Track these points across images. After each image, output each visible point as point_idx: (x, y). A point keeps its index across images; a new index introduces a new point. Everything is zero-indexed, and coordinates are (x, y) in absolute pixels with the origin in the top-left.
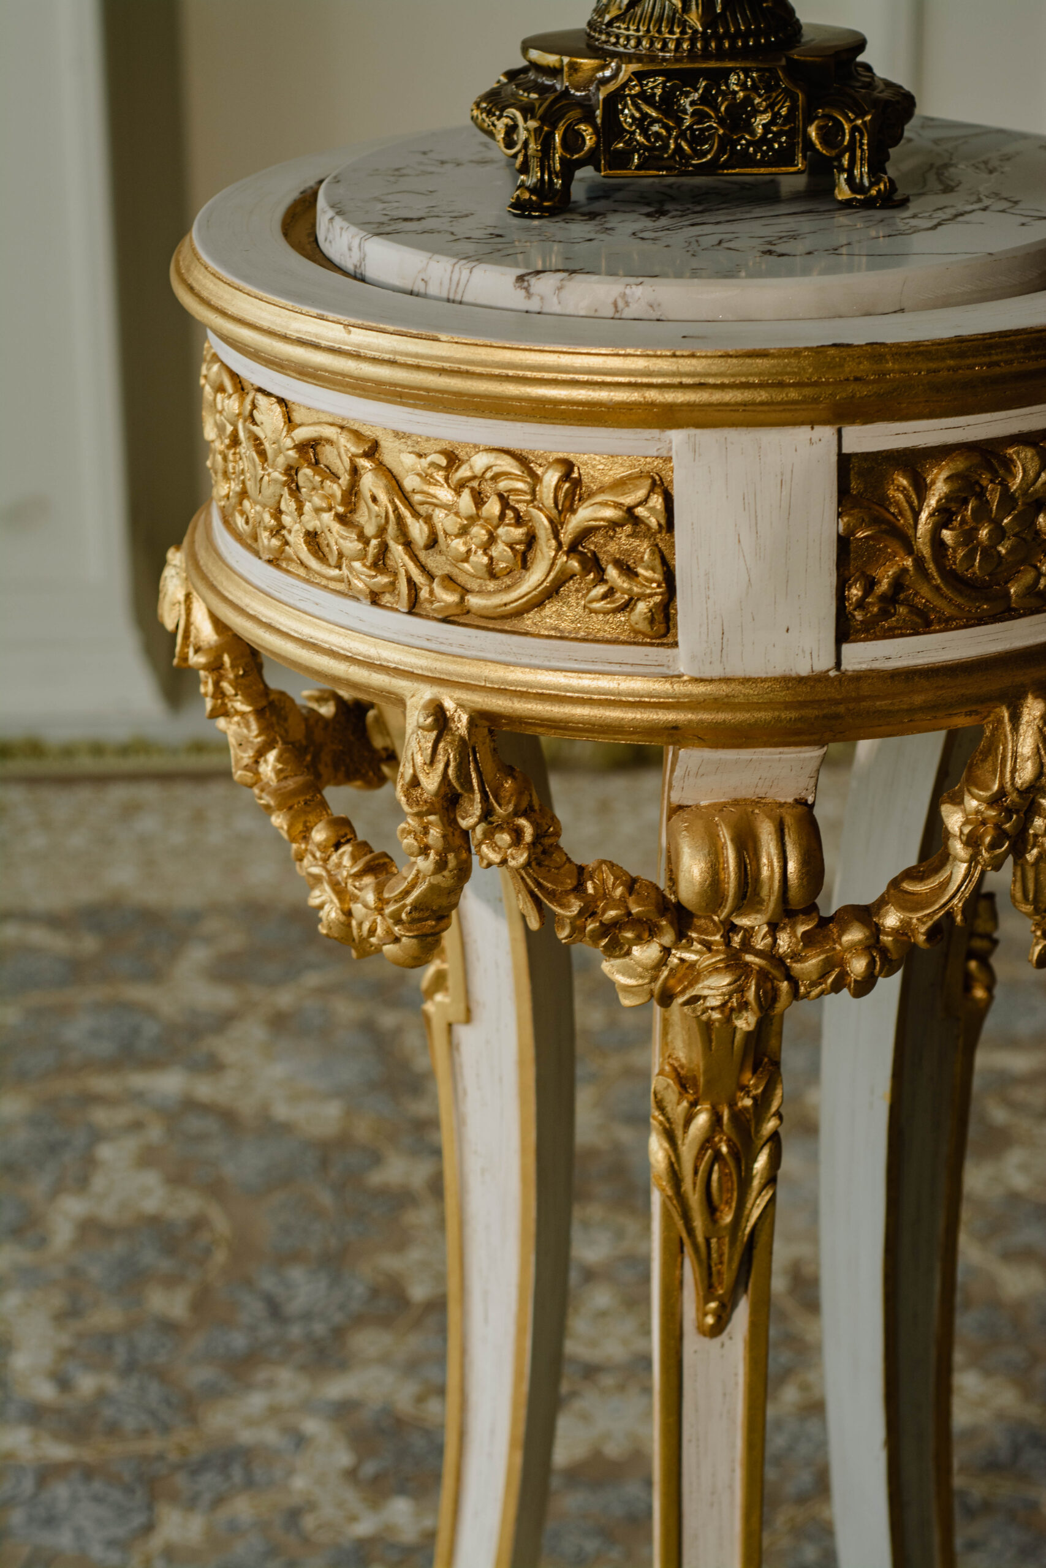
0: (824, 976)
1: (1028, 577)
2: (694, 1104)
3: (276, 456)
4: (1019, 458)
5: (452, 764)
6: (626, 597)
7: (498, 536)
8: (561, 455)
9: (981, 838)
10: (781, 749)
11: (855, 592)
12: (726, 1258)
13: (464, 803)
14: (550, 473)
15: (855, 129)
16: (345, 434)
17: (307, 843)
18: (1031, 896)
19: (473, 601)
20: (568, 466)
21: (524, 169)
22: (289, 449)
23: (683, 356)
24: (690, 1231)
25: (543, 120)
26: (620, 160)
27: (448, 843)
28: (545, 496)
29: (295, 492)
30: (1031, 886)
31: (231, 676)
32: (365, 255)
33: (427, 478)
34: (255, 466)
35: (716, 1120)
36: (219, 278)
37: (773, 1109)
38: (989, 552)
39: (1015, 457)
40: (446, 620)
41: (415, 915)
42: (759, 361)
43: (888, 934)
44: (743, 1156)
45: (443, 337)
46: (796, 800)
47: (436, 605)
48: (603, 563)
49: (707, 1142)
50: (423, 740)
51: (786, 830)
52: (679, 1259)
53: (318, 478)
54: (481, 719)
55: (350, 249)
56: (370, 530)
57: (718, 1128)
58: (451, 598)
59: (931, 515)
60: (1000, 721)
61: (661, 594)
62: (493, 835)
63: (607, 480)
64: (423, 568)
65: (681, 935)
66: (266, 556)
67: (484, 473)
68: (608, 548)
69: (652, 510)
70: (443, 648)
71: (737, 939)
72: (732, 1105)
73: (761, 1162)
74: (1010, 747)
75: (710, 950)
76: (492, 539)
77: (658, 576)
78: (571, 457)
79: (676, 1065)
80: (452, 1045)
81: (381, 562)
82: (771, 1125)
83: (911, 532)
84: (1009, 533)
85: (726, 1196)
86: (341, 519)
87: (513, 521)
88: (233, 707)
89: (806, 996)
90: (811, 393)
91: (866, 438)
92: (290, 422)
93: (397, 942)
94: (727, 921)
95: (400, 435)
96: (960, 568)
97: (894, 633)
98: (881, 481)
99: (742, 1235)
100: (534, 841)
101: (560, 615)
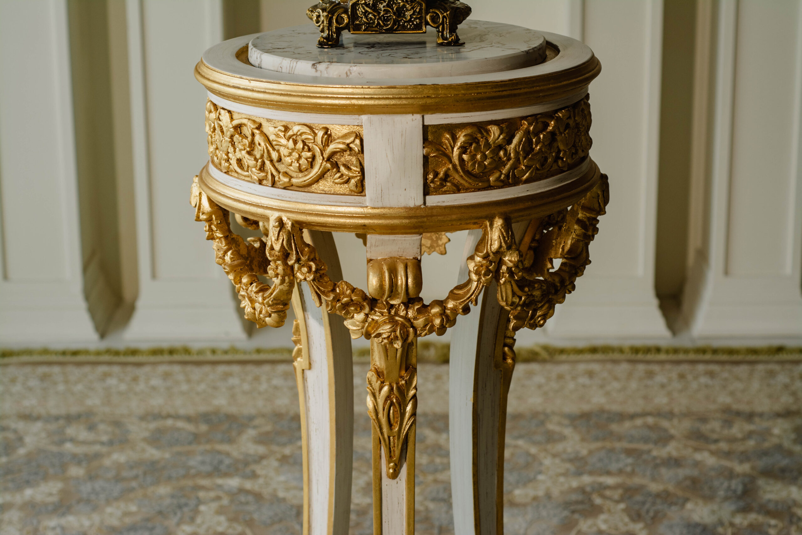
0: (425, 326)
1: (497, 175)
2: (383, 382)
3: (227, 132)
4: (492, 130)
5: (285, 240)
6: (347, 177)
7: (302, 156)
8: (324, 126)
9: (481, 272)
10: (405, 235)
11: (431, 176)
12: (396, 445)
13: (290, 256)
14: (320, 132)
15: (444, 17)
16: (250, 121)
17: (241, 284)
18: (504, 299)
19: (294, 181)
20: (326, 130)
21: (322, 31)
22: (231, 128)
23: (366, 88)
24: (382, 433)
25: (329, 12)
26: (357, 28)
27: (285, 272)
28: (318, 140)
29: (233, 145)
30: (504, 294)
31: (215, 223)
32: (262, 60)
33: (277, 135)
34: (220, 136)
35: (391, 389)
36: (208, 68)
37: (414, 385)
38: (481, 163)
39: (490, 129)
40: (285, 188)
41: (275, 302)
42: (393, 90)
43: (448, 310)
44: (402, 405)
45: (282, 83)
46: (414, 258)
47: (281, 182)
48: (339, 165)
49: (388, 397)
50: (274, 231)
51: (408, 267)
52: (379, 446)
53: (240, 138)
54: (296, 224)
55: (257, 58)
56: (258, 156)
57: (392, 393)
58: (286, 180)
59: (458, 149)
60: (486, 227)
61: (360, 176)
62: (301, 268)
63: (340, 135)
64: (277, 170)
65: (371, 309)
66: (224, 171)
67: (297, 133)
68: (341, 160)
69: (356, 145)
70: (283, 199)
71: (393, 312)
72: (397, 383)
73: (409, 408)
74: (489, 236)
75: (382, 315)
76: (300, 157)
77: (358, 170)
78: (328, 126)
79: (377, 368)
80: (304, 379)
81: (262, 168)
82: (412, 393)
83: (451, 155)
84: (489, 157)
85: (396, 420)
86: (249, 153)
87: (307, 150)
88: (216, 235)
89: (420, 335)
90: (411, 101)
91: (433, 119)
92: (232, 119)
93: (270, 316)
94: (387, 303)
95: (269, 120)
96: (470, 169)
97: (445, 193)
98: (440, 136)
99: (402, 435)
100: (317, 271)
101: (325, 185)
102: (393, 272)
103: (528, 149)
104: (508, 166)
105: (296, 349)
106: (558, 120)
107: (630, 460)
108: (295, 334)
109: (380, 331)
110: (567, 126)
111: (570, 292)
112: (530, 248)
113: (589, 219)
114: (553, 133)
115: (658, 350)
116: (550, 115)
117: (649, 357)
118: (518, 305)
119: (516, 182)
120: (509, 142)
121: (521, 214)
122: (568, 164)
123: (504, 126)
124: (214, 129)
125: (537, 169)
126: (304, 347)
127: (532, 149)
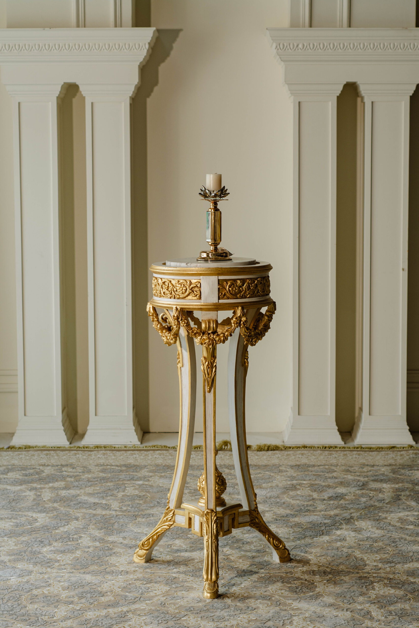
0: (219, 340)
1: (240, 295)
2: (206, 361)
3: (160, 285)
5: (178, 313)
6: (196, 295)
9: (235, 323)
10: (213, 312)
11: (220, 294)
12: (210, 381)
13: (179, 318)
14: (188, 282)
16: (168, 280)
17: (163, 333)
19: (181, 296)
20: (190, 281)
22: (162, 283)
23: (201, 269)
24: (206, 377)
27: (177, 324)
28: (188, 284)
29: (162, 288)
31: (154, 316)
32: (171, 264)
33: (176, 283)
34: (158, 287)
35: (209, 363)
37: (215, 362)
38: (235, 291)
39: (238, 281)
40: (178, 299)
42: (209, 269)
43: (226, 335)
44: (212, 368)
46: (215, 319)
48: (194, 291)
49: (208, 365)
50: (175, 311)
51: (214, 321)
52: (205, 381)
53: (164, 286)
54: (182, 309)
55: (169, 264)
56: (170, 290)
58: (178, 296)
59: (228, 286)
60: (236, 309)
61: (200, 294)
62: (182, 322)
63: (194, 282)
64: (175, 294)
65: (203, 335)
66: (159, 297)
67: (182, 282)
68: (195, 289)
69: (199, 285)
70: (178, 302)
71: (209, 336)
72: (210, 361)
73: (214, 369)
74: (237, 312)
75: (206, 337)
76: (182, 289)
77: (199, 292)
79: (204, 356)
80: (181, 370)
81: (171, 294)
82: (215, 364)
83: (226, 288)
84: (237, 289)
85: (210, 373)
86: (167, 290)
87: (185, 287)
88: (155, 320)
89: (217, 344)
90: (215, 272)
91: (221, 277)
92: (162, 280)
93: (172, 340)
94: (208, 333)
95: (173, 279)
96: (232, 292)
97: (224, 299)
98: (223, 282)
99: (212, 378)
100: (187, 323)
101: (189, 297)
102: (209, 322)
103: (249, 288)
104: (243, 293)
105: (178, 360)
106: (258, 281)
107: (315, 477)
108: (178, 355)
109: (206, 342)
110: (261, 283)
111: (264, 336)
112: (253, 328)
113: (270, 315)
114: (256, 285)
115: (336, 447)
116: (256, 279)
117: (331, 449)
118: (246, 336)
119: (245, 297)
120: (243, 285)
121: (247, 306)
122: (262, 295)
123: (242, 281)
124: (156, 285)
125: (252, 294)
126: (181, 360)
127: (250, 288)
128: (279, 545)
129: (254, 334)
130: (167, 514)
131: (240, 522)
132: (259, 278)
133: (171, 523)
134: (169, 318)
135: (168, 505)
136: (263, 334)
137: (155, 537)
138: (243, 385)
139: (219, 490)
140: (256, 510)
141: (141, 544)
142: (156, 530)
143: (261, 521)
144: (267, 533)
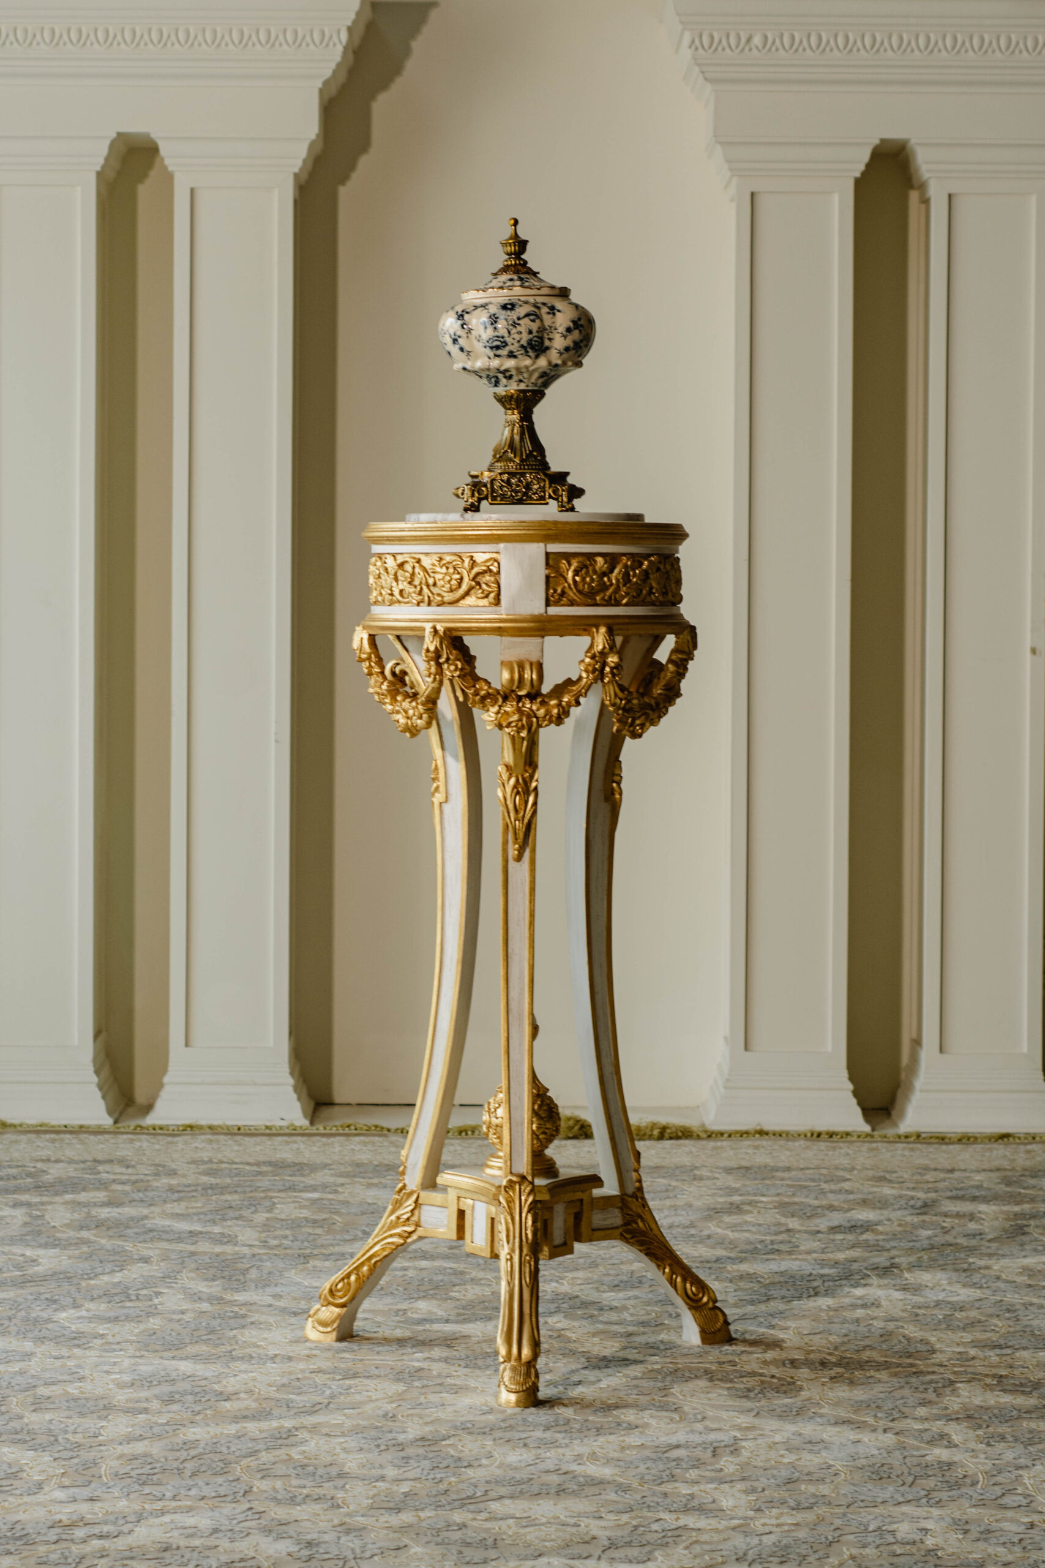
0: (545, 717)
1: (602, 595)
2: (511, 775)
3: (392, 571)
5: (438, 643)
6: (488, 593)
7: (453, 579)
8: (470, 554)
9: (590, 670)
10: (530, 638)
11: (552, 591)
12: (521, 830)
13: (441, 656)
14: (467, 558)
15: (563, 490)
16: (411, 558)
19: (446, 599)
20: (472, 557)
21: (466, 501)
22: (395, 568)
23: (502, 522)
24: (509, 817)
25: (472, 491)
26: (494, 499)
27: (437, 671)
28: (465, 565)
29: (396, 579)
30: (608, 694)
31: (374, 660)
33: (434, 565)
34: (385, 578)
35: (517, 780)
37: (536, 778)
38: (589, 584)
39: (598, 559)
40: (438, 606)
43: (564, 702)
44: (527, 794)
46: (537, 662)
47: (435, 601)
48: (482, 583)
49: (515, 787)
50: (430, 636)
51: (533, 666)
52: (507, 831)
53: (403, 574)
54: (448, 630)
56: (418, 585)
57: (518, 784)
58: (439, 599)
59: (572, 572)
60: (594, 634)
61: (497, 591)
62: (450, 667)
63: (483, 560)
64: (432, 593)
65: (504, 702)
66: (387, 604)
67: (449, 561)
68: (483, 579)
69: (494, 567)
70: (437, 613)
71: (520, 704)
72: (522, 776)
73: (532, 798)
74: (596, 641)
75: (512, 707)
76: (451, 579)
77: (496, 587)
78: (473, 554)
79: (505, 762)
80: (441, 812)
81: (420, 593)
82: (534, 784)
83: (567, 577)
84: (596, 580)
85: (521, 807)
86: (410, 583)
87: (457, 574)
88: (374, 671)
89: (541, 726)
90: (537, 532)
91: (554, 548)
92: (395, 560)
93: (421, 718)
94: (517, 695)
95: (427, 554)
96: (581, 589)
97: (562, 605)
98: (558, 562)
99: (526, 820)
100: (461, 670)
101: (470, 600)
102: (521, 667)
103: (626, 580)
104: (611, 590)
106: (650, 562)
108: (434, 772)
109: (511, 719)
110: (658, 569)
111: (665, 714)
112: (636, 691)
113: (681, 661)
114: (646, 572)
115: (848, 1135)
116: (647, 556)
117: (835, 1138)
118: (619, 708)
119: (618, 604)
120: (612, 571)
121: (620, 627)
122: (660, 601)
123: (608, 558)
124: (380, 575)
125: (634, 597)
126: (441, 783)
127: (630, 581)
128: (701, 1295)
129: (640, 704)
130: (398, 1204)
131: (594, 1226)
132: (652, 555)
133: (409, 1229)
134: (412, 671)
135: (400, 1181)
136: (664, 710)
137: (365, 1268)
138: (607, 852)
139: (541, 1131)
140: (639, 1194)
141: (326, 1291)
142: (368, 1251)
143: (653, 1226)
144: (669, 1261)
